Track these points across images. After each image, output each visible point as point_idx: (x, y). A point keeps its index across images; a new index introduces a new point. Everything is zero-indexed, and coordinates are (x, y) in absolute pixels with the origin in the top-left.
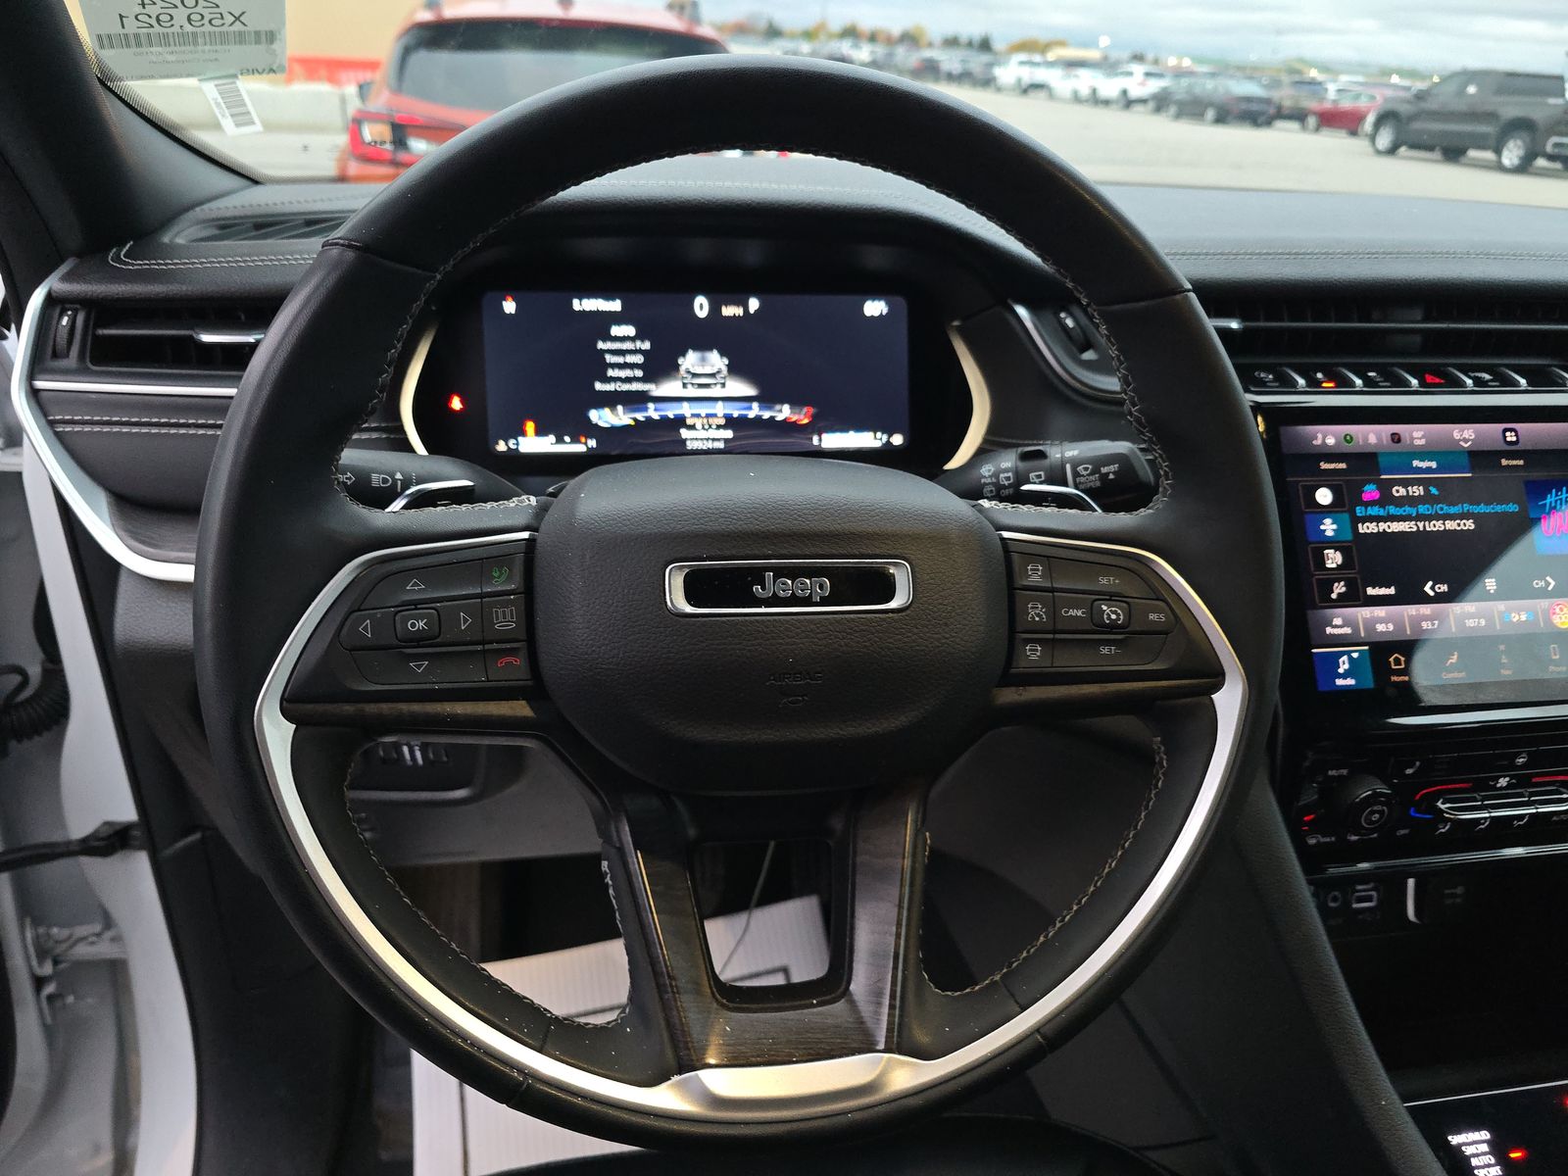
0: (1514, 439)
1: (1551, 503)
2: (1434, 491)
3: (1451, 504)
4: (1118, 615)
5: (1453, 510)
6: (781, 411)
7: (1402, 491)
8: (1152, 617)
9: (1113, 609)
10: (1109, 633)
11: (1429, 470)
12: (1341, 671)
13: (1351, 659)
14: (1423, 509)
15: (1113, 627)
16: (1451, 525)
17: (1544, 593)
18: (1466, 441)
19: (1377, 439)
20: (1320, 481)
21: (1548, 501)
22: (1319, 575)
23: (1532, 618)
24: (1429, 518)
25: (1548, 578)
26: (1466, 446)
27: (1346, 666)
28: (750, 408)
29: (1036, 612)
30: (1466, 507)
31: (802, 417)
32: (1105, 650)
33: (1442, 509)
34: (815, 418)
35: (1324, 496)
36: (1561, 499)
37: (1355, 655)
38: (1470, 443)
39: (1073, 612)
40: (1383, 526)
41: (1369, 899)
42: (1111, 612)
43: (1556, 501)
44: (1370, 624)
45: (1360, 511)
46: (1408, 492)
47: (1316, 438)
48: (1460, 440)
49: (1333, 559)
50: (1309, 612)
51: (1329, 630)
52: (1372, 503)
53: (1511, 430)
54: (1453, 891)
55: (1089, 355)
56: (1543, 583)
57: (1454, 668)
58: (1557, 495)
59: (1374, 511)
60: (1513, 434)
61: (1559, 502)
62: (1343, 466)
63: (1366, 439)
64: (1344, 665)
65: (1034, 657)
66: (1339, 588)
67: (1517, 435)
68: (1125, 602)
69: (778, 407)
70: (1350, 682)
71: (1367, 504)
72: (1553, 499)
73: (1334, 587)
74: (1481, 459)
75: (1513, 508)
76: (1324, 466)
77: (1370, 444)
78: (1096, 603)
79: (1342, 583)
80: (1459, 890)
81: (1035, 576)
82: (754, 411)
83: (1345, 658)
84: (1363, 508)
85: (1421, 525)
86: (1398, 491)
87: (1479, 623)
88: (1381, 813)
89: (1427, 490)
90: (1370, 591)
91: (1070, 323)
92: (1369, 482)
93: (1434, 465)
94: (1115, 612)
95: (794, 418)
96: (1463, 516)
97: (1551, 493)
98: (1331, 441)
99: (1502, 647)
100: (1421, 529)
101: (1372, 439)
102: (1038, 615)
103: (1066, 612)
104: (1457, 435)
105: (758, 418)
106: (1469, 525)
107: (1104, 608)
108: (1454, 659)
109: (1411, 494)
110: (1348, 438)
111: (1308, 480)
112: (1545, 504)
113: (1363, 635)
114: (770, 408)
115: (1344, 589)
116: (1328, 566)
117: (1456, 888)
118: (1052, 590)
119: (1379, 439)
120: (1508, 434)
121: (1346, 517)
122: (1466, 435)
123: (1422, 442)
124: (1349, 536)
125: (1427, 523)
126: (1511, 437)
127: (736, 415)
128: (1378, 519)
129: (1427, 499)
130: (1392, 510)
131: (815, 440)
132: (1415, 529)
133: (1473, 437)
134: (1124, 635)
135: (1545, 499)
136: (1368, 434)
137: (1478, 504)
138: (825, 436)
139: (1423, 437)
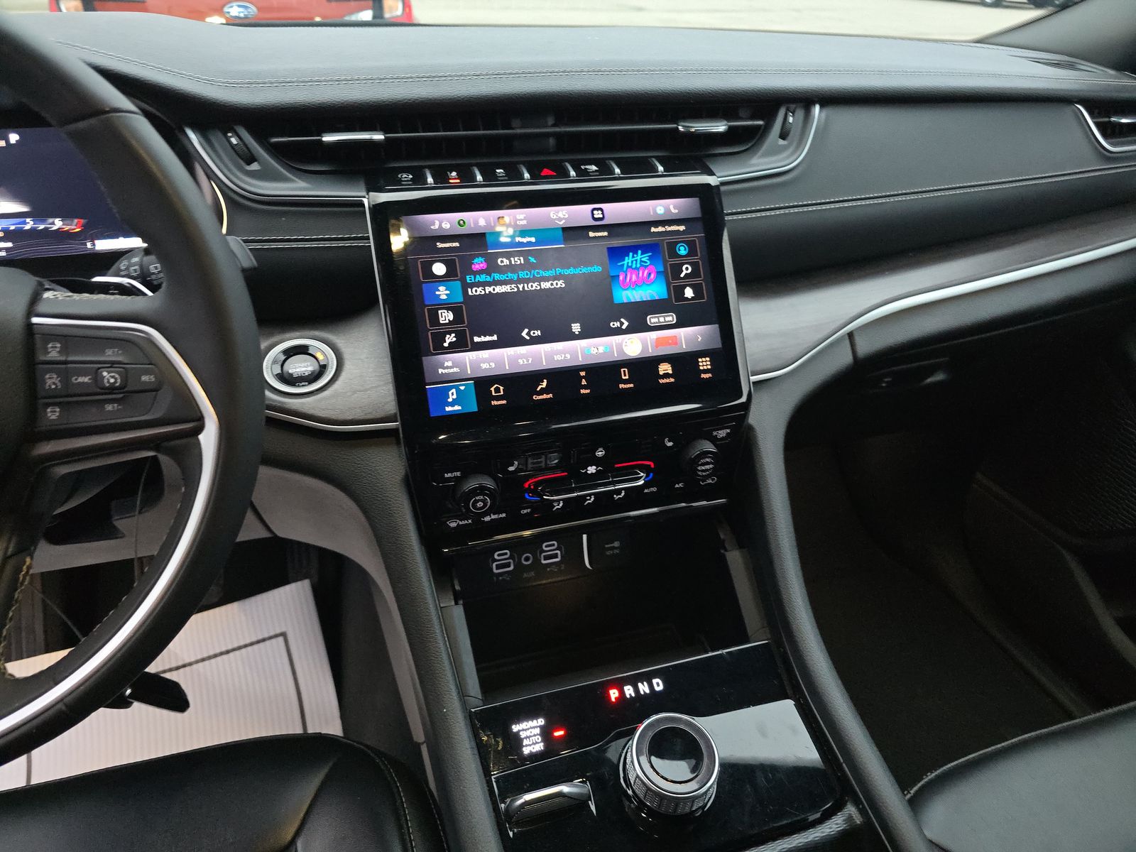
0: (601, 216)
1: (628, 263)
2: (532, 260)
3: (545, 269)
4: (116, 379)
5: (548, 274)
6: (53, 223)
7: (506, 262)
8: (145, 378)
9: (113, 374)
10: (109, 394)
11: (529, 244)
12: (450, 400)
13: (458, 391)
14: (522, 274)
15: (112, 389)
16: (546, 285)
17: (619, 332)
18: (560, 219)
19: (486, 223)
20: (436, 257)
21: (625, 262)
22: (435, 329)
23: (608, 350)
24: (527, 281)
25: (622, 320)
26: (561, 223)
27: (455, 397)
28: (25, 223)
29: (52, 381)
30: (559, 271)
31: (74, 226)
32: (109, 407)
33: (538, 273)
34: (86, 228)
35: (439, 269)
36: (636, 260)
37: (462, 388)
38: (564, 221)
39: (81, 380)
40: (488, 289)
41: (555, 556)
42: (109, 377)
43: (632, 262)
44: (475, 365)
45: (469, 279)
46: (510, 261)
47: (434, 224)
48: (555, 219)
49: (446, 316)
50: (424, 358)
51: (440, 371)
52: (480, 272)
53: (598, 209)
54: (612, 545)
55: (255, 166)
56: (618, 323)
57: (543, 391)
58: (633, 257)
59: (482, 278)
60: (600, 212)
61: (634, 262)
62: (457, 244)
63: (476, 223)
64: (452, 395)
65: (53, 417)
66: (450, 339)
67: (603, 214)
68: (124, 368)
69: (51, 220)
70: (457, 408)
71: (475, 273)
72: (630, 261)
73: (447, 338)
74: (573, 233)
75: (597, 269)
76: (440, 245)
77: (480, 226)
78: (100, 370)
79: (453, 335)
80: (616, 544)
81: (54, 352)
82: (29, 224)
83: (454, 390)
84: (472, 277)
85: (521, 287)
86: (502, 262)
87: (565, 357)
88: (484, 501)
89: (526, 260)
90: (476, 339)
91: (234, 141)
92: (478, 256)
93: (533, 240)
94: (113, 377)
95: (67, 228)
96: (556, 278)
97: (628, 256)
98: (446, 226)
99: (583, 374)
100: (521, 289)
101: (482, 222)
102: (54, 383)
103: (76, 379)
104: (553, 216)
105: (33, 230)
106: (560, 284)
107: (105, 374)
108: (544, 384)
109: (513, 263)
110: (462, 222)
111: (426, 257)
112: (623, 265)
113: (469, 372)
114: (43, 222)
115: (455, 339)
116: (441, 322)
117: (613, 543)
118: (66, 362)
119: (487, 221)
120: (595, 212)
121: (458, 284)
122: (561, 215)
123: (524, 222)
124: (461, 299)
125: (526, 285)
126: (598, 214)
127: (12, 228)
128: (484, 284)
129: (527, 266)
130: (497, 276)
131: (89, 245)
132: (516, 290)
133: (567, 216)
134: (122, 393)
135: (624, 260)
136: (478, 219)
137: (568, 268)
138: (97, 242)
139: (525, 219)
